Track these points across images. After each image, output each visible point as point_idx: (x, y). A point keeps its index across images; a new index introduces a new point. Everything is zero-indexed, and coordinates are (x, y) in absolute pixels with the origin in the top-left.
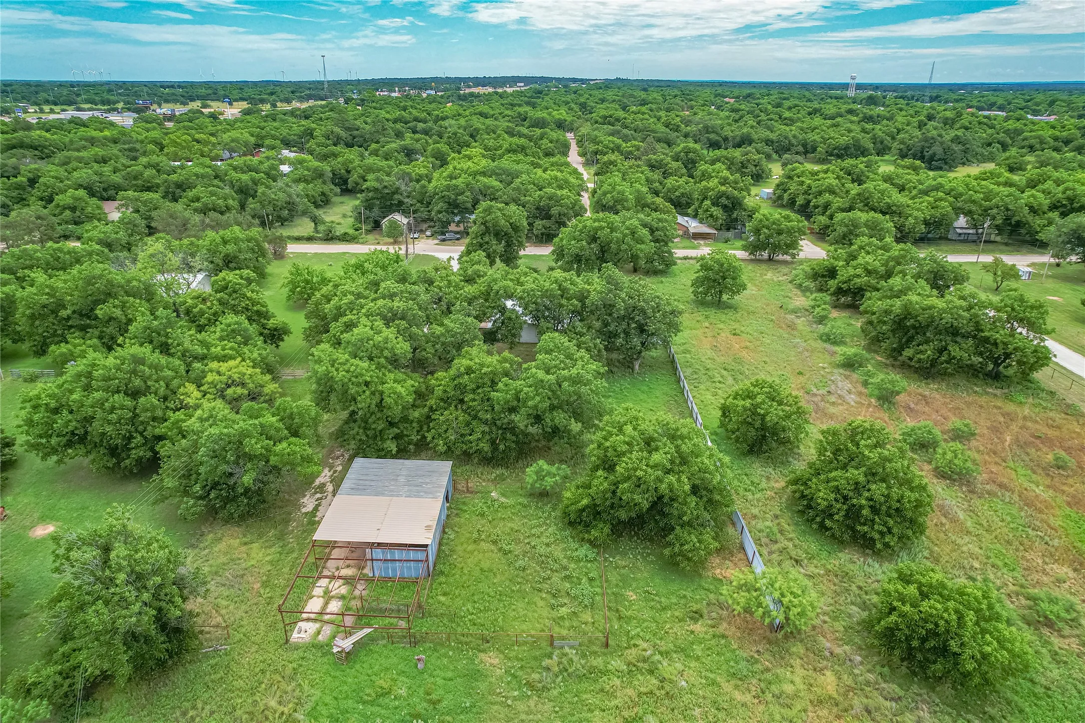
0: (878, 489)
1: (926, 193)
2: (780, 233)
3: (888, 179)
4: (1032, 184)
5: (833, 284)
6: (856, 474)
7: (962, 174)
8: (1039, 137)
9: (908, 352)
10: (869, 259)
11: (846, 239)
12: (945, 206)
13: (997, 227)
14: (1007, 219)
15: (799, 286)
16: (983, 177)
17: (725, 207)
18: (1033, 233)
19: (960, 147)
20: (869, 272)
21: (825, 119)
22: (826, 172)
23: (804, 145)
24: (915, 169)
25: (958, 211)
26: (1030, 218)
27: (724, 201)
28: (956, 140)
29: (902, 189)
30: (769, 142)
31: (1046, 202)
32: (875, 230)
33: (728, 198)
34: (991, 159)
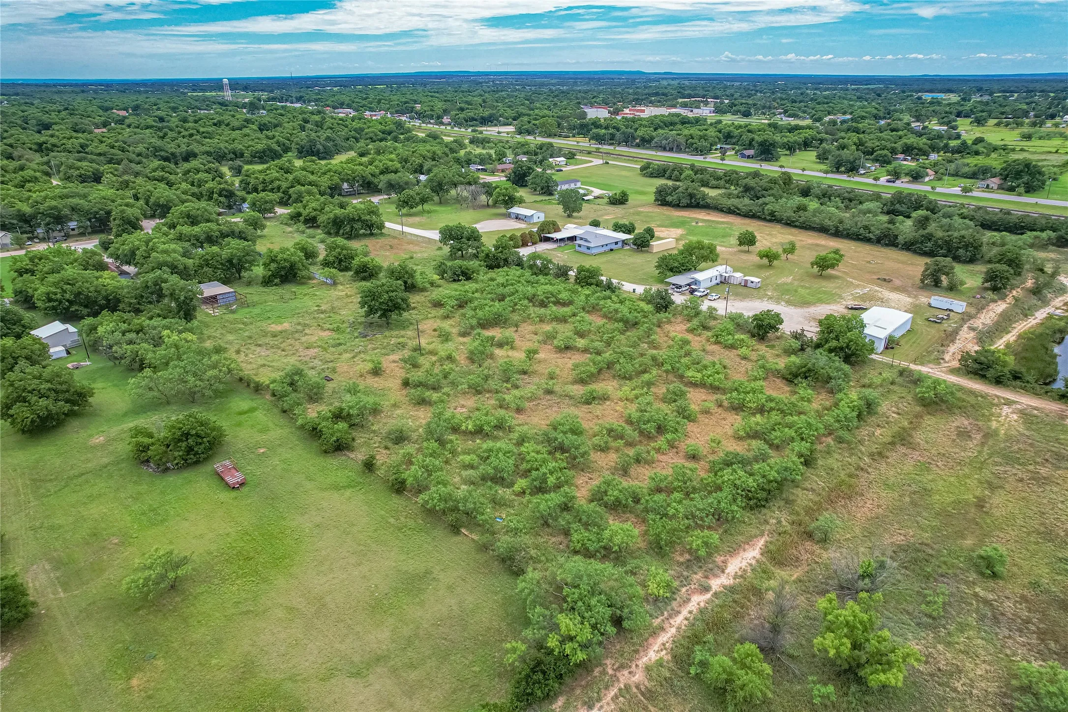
0: (345, 252)
1: (325, 173)
2: (266, 202)
3: (304, 169)
4: (371, 163)
5: (302, 218)
6: (338, 250)
7: (339, 160)
8: (373, 132)
9: (341, 232)
10: (313, 205)
11: (299, 199)
12: (336, 179)
13: (361, 185)
14: (364, 181)
15: (286, 224)
16: (348, 161)
17: (226, 196)
18: (376, 186)
19: (332, 143)
20: (315, 210)
21: (233, 130)
22: (267, 169)
23: (234, 153)
24: (313, 161)
25: (343, 180)
26: (373, 179)
27: (224, 193)
28: (328, 139)
29: (313, 173)
30: (208, 153)
31: (377, 171)
32: (309, 193)
33: (227, 191)
34: (351, 148)
